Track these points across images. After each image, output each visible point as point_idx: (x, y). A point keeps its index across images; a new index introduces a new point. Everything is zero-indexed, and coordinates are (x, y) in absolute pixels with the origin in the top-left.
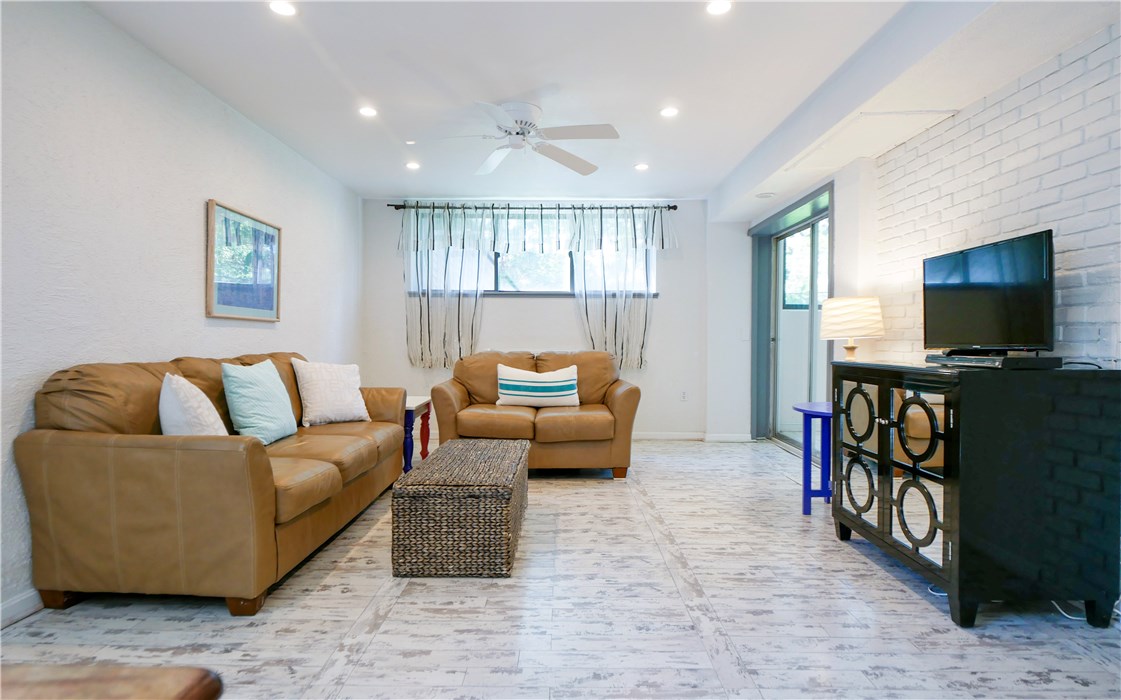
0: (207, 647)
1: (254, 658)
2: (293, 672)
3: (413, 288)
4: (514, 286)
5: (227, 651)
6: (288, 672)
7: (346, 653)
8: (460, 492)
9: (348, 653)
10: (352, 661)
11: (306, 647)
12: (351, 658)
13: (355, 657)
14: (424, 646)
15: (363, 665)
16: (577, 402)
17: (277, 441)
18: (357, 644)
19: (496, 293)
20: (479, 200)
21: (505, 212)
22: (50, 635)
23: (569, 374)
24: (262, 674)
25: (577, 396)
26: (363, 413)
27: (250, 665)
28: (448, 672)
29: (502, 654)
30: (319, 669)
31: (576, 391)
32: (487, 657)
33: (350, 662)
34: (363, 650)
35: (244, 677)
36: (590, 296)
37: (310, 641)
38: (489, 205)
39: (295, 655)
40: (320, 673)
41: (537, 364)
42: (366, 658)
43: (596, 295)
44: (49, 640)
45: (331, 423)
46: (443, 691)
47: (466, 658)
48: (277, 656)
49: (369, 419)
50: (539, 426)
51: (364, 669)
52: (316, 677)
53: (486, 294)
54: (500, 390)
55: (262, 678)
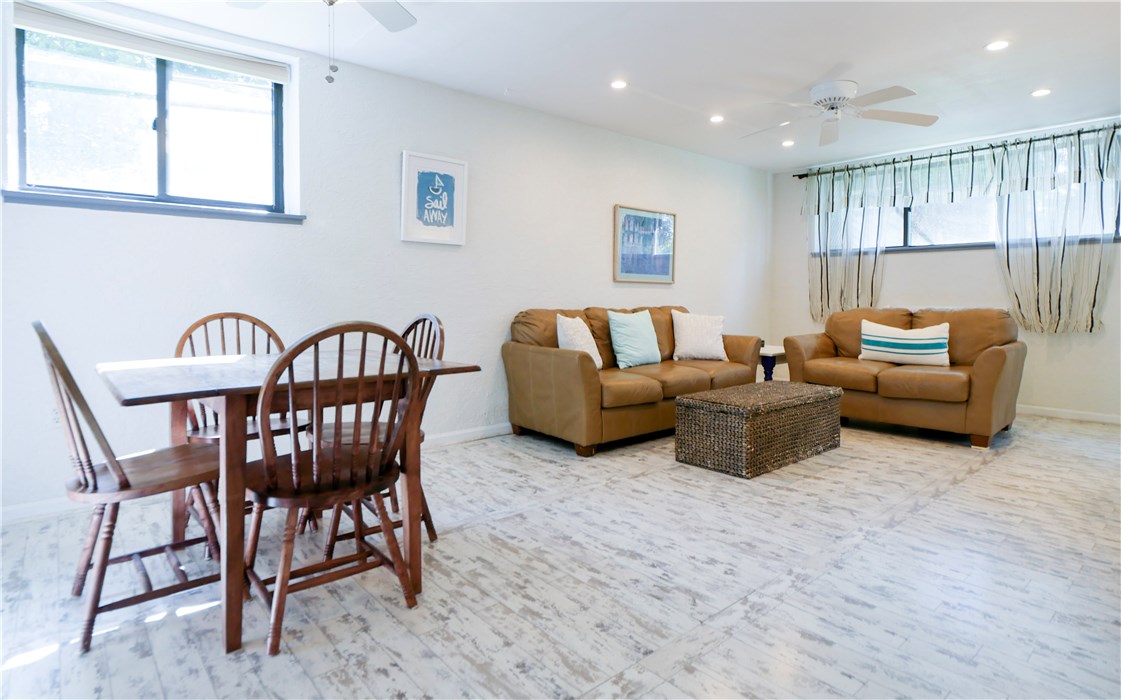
0: (641, 557)
1: (670, 580)
2: (694, 604)
3: (817, 250)
4: (928, 240)
5: (653, 566)
6: (691, 602)
7: (747, 608)
8: (714, 408)
9: (749, 609)
10: (749, 618)
11: (714, 588)
12: (749, 615)
13: (753, 615)
14: (829, 636)
15: (757, 626)
16: (947, 362)
17: (641, 365)
18: (760, 605)
19: (906, 248)
20: (880, 157)
21: (908, 164)
22: (555, 514)
23: (941, 331)
24: (670, 595)
25: (947, 355)
26: (722, 354)
27: (664, 584)
28: (843, 674)
29: (923, 686)
30: (717, 611)
31: (946, 350)
32: (900, 679)
33: (746, 617)
34: (763, 612)
35: (655, 591)
36: (1016, 246)
37: (720, 584)
38: (891, 161)
39: (702, 591)
40: (715, 615)
41: (911, 320)
42: (762, 620)
43: (1024, 244)
44: (553, 516)
45: (695, 359)
46: (829, 691)
47: (873, 669)
48: (688, 585)
49: (727, 359)
50: (880, 380)
51: (757, 630)
52: (711, 617)
53: (889, 251)
54: (863, 346)
55: (669, 598)
